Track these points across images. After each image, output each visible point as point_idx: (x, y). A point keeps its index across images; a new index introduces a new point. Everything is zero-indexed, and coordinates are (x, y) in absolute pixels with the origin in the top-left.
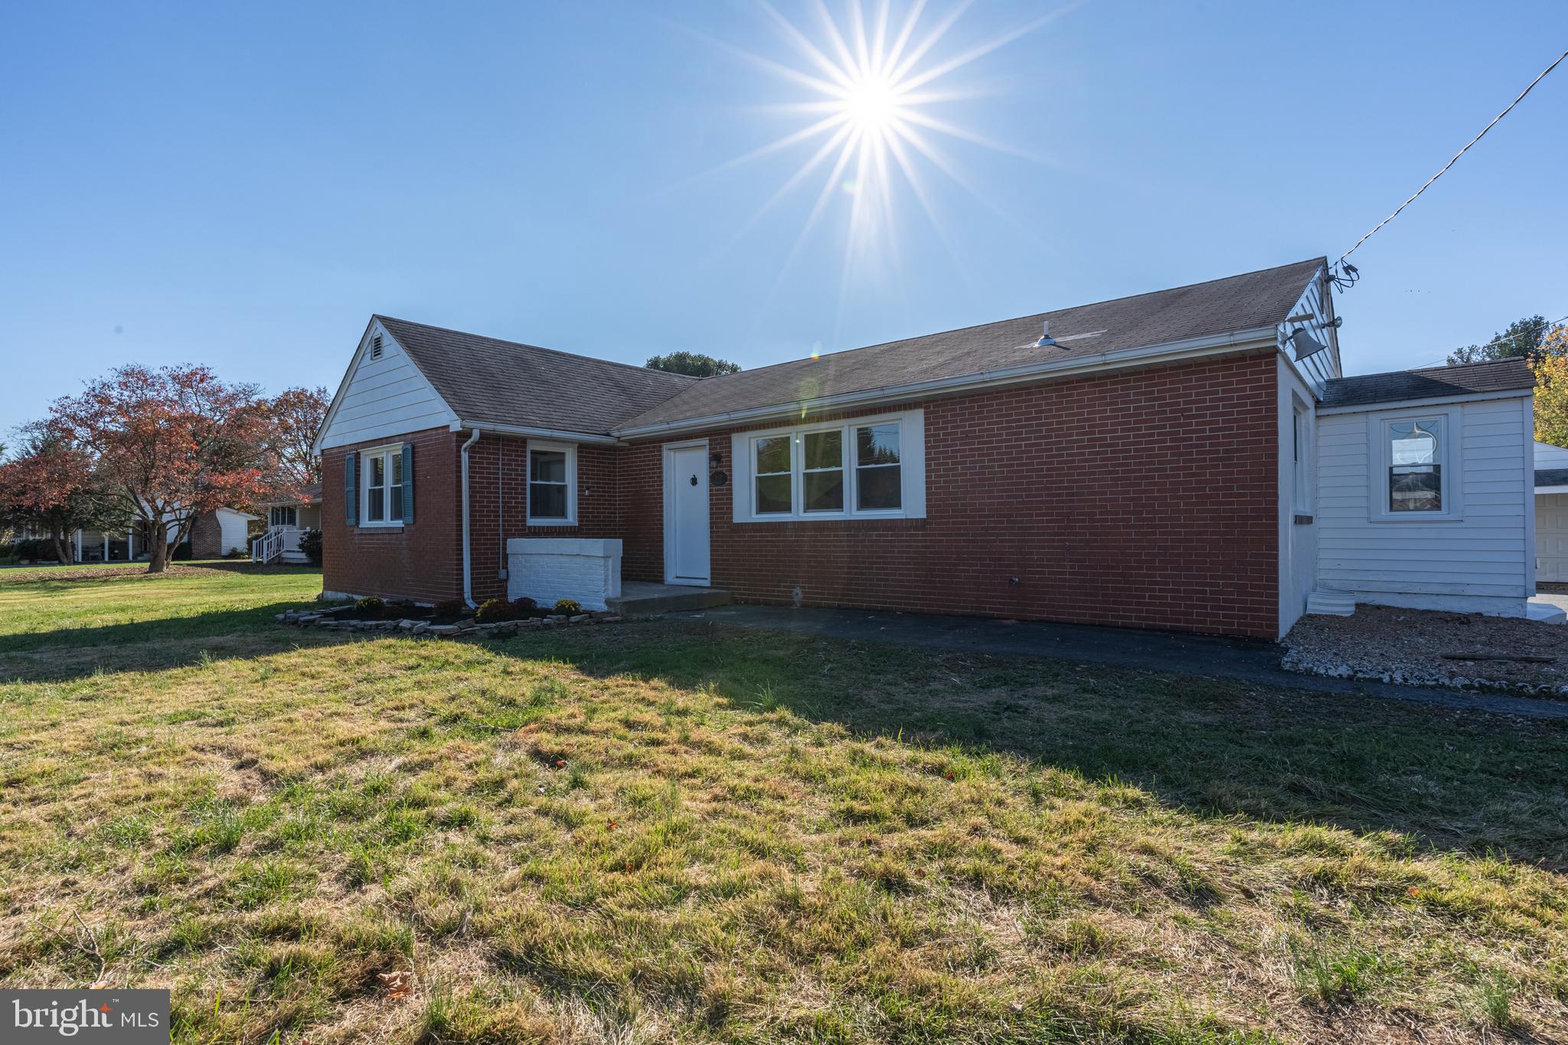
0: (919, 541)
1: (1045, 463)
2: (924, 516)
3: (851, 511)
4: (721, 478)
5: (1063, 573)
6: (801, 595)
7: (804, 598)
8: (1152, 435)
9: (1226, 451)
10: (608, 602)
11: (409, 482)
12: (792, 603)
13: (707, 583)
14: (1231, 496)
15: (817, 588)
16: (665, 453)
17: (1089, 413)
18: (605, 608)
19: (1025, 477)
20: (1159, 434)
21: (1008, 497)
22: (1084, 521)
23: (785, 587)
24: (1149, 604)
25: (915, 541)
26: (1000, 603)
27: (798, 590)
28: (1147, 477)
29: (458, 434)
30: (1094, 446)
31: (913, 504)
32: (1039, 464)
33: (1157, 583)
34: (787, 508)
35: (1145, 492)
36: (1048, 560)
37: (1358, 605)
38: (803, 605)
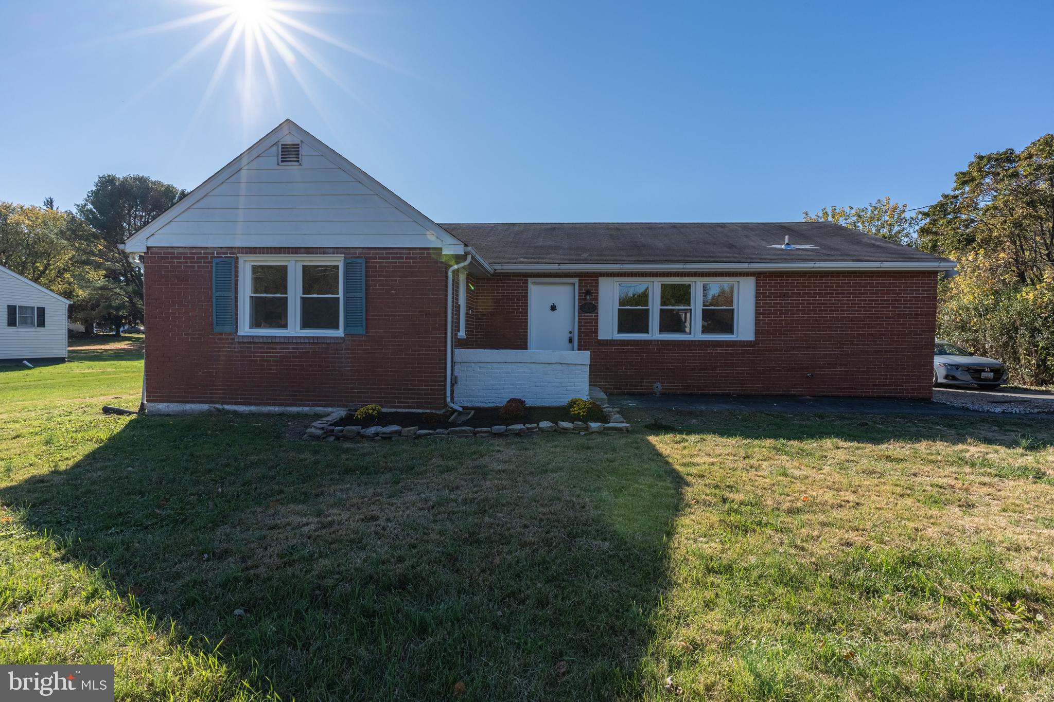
0: (750, 354)
1: (829, 314)
2: (753, 339)
3: (698, 334)
4: (590, 307)
5: (836, 371)
6: (660, 388)
7: (663, 389)
8: (883, 304)
9: (916, 314)
12: (655, 393)
14: (917, 335)
15: (674, 383)
16: (532, 285)
17: (853, 290)
19: (817, 320)
20: (887, 304)
21: (807, 331)
22: (848, 344)
23: (646, 382)
24: (879, 385)
25: (748, 354)
26: (800, 388)
27: (659, 385)
28: (880, 324)
30: (855, 307)
32: (825, 314)
33: (882, 375)
34: (645, 331)
35: (879, 331)
36: (828, 364)
38: (663, 394)
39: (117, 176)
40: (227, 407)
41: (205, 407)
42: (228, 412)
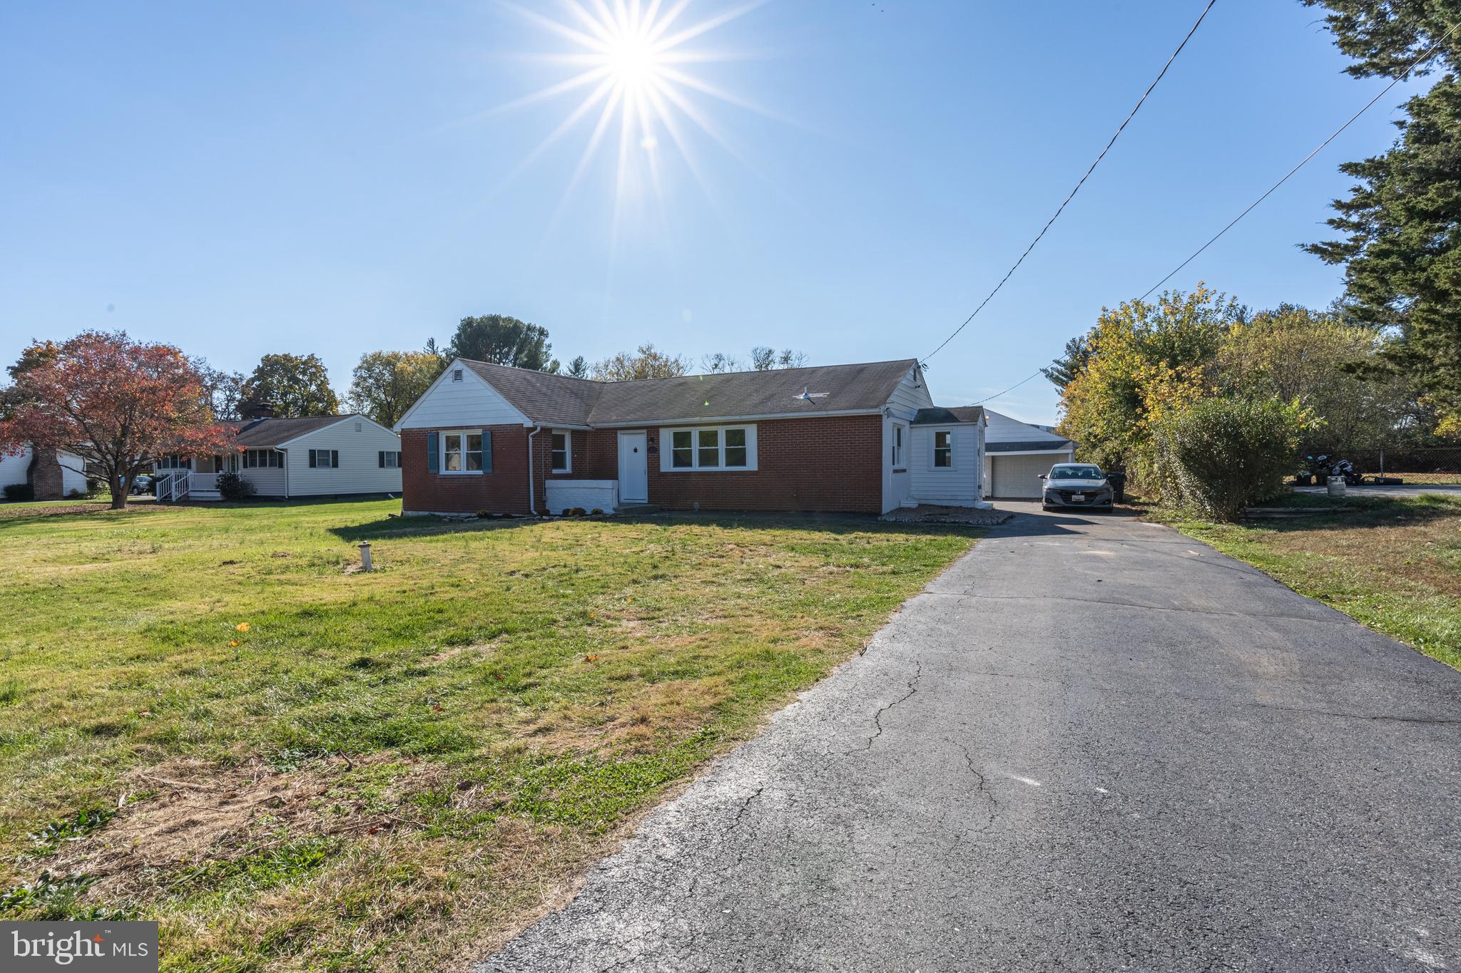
0: (754, 480)
2: (756, 469)
3: (722, 466)
4: (653, 449)
5: (813, 492)
6: (698, 506)
7: (700, 507)
8: (843, 441)
10: (614, 509)
11: (489, 451)
12: (694, 509)
13: (646, 502)
15: (705, 502)
16: (619, 435)
18: (613, 512)
20: (846, 441)
21: (792, 462)
23: (689, 502)
25: (752, 480)
26: (789, 505)
27: (697, 503)
29: (528, 428)
31: (752, 464)
33: (845, 495)
34: (690, 465)
36: (807, 487)
37: (919, 505)
38: (699, 510)
39: (475, 317)
40: (436, 513)
41: (427, 513)
42: (436, 516)
